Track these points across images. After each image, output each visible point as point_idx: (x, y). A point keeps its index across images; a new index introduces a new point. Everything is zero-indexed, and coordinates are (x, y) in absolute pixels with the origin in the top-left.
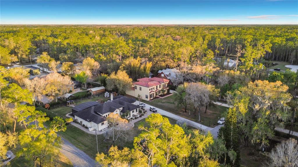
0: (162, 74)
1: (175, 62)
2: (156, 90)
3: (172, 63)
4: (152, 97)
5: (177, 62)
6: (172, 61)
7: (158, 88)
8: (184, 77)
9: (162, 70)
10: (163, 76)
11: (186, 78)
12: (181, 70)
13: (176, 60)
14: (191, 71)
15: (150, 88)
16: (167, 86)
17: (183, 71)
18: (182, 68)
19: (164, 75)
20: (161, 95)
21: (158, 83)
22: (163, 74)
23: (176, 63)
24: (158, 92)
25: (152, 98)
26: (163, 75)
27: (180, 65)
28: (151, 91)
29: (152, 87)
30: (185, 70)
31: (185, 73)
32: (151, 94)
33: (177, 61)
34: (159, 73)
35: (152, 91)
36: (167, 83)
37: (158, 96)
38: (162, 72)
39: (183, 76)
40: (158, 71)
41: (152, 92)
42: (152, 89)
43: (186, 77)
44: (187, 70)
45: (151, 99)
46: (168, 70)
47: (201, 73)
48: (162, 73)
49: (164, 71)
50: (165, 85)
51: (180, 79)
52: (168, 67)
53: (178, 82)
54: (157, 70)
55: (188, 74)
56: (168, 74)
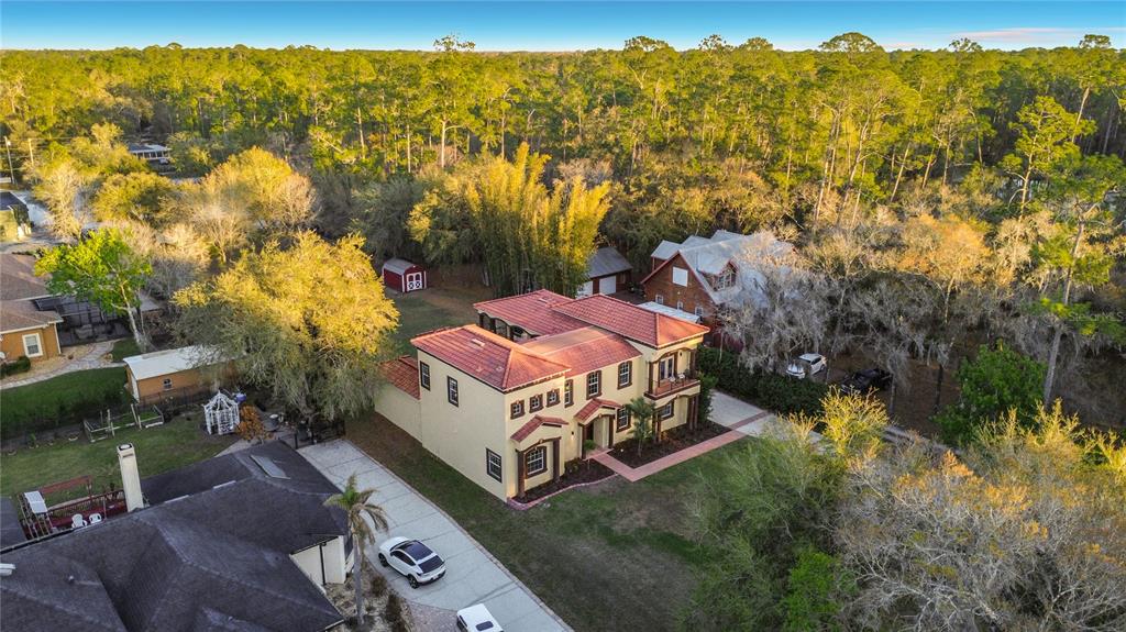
0: (676, 270)
1: (776, 186)
2: (581, 401)
3: (754, 195)
4: (540, 467)
5: (791, 187)
6: (759, 182)
7: (611, 393)
8: (832, 300)
9: (681, 240)
10: (684, 283)
11: (850, 314)
12: (812, 248)
13: (785, 180)
14: (889, 260)
15: (525, 395)
16: (690, 375)
17: (826, 251)
18: (821, 231)
19: (692, 277)
20: (629, 445)
21: (616, 344)
22: (685, 267)
23: (786, 195)
24: (605, 423)
25: (546, 477)
26: (680, 277)
27: (809, 209)
28: (528, 417)
29: (542, 389)
30: (843, 247)
31: (840, 270)
32: (524, 445)
33: (795, 182)
34: (660, 261)
35: (539, 421)
36: (693, 343)
37: (600, 455)
38: (678, 255)
39: (826, 292)
40: (653, 244)
41: (541, 428)
42: (536, 403)
43: (847, 303)
44: (859, 251)
45: (529, 484)
46: (724, 240)
47: (979, 279)
48: (677, 260)
49: (693, 249)
50: (673, 364)
51: (798, 316)
52: (727, 220)
53: (781, 339)
54: (651, 242)
55: (869, 283)
56: (716, 268)
